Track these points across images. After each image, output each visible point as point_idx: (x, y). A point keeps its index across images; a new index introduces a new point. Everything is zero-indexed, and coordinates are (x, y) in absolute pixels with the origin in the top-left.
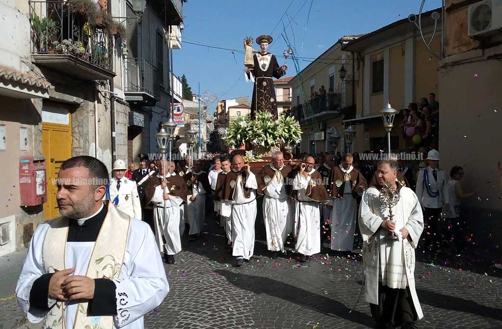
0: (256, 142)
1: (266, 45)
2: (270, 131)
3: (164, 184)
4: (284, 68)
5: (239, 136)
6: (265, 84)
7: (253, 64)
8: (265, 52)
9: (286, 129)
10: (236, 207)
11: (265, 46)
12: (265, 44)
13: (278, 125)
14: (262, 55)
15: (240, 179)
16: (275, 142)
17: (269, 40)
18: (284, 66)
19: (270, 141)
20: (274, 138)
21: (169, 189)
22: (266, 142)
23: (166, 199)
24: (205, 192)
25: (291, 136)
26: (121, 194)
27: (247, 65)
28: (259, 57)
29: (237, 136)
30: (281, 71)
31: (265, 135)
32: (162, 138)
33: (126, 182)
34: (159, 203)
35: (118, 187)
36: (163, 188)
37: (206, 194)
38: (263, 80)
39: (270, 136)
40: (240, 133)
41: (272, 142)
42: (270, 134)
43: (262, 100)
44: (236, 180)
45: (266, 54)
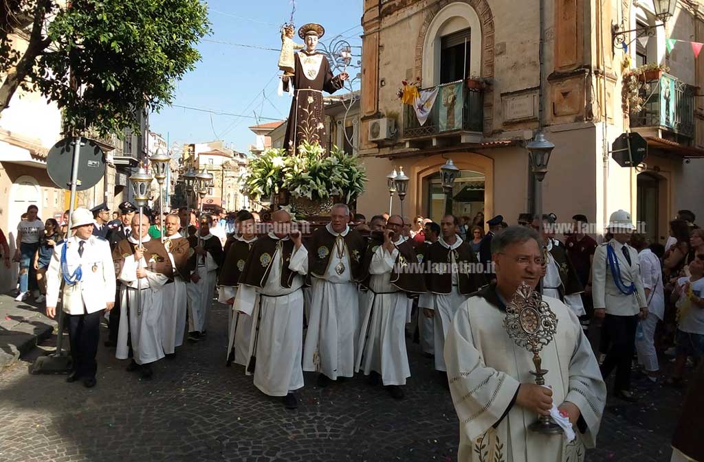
0: (299, 192)
1: (314, 39)
2: (322, 174)
3: (139, 253)
4: (342, 77)
5: (269, 181)
6: (311, 100)
7: (293, 67)
8: (312, 50)
9: (346, 172)
10: (266, 299)
11: (313, 42)
12: (313, 37)
13: (334, 166)
14: (308, 55)
15: (278, 254)
16: (330, 192)
17: (320, 31)
18: (343, 74)
19: (322, 192)
20: (329, 186)
21: (147, 261)
22: (315, 193)
23: (141, 276)
24: (216, 267)
25: (351, 184)
26: (85, 262)
27: (282, 68)
28: (303, 58)
29: (266, 181)
30: (338, 83)
31: (315, 180)
32: (140, 183)
33: (92, 242)
34: (130, 282)
35: (80, 251)
36: (137, 259)
37: (217, 270)
38: (310, 93)
39: (321, 184)
40: (271, 176)
41: (324, 194)
42: (322, 179)
43: (304, 126)
44: (272, 253)
45: (314, 55)
